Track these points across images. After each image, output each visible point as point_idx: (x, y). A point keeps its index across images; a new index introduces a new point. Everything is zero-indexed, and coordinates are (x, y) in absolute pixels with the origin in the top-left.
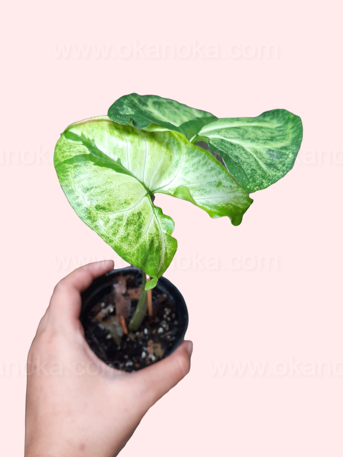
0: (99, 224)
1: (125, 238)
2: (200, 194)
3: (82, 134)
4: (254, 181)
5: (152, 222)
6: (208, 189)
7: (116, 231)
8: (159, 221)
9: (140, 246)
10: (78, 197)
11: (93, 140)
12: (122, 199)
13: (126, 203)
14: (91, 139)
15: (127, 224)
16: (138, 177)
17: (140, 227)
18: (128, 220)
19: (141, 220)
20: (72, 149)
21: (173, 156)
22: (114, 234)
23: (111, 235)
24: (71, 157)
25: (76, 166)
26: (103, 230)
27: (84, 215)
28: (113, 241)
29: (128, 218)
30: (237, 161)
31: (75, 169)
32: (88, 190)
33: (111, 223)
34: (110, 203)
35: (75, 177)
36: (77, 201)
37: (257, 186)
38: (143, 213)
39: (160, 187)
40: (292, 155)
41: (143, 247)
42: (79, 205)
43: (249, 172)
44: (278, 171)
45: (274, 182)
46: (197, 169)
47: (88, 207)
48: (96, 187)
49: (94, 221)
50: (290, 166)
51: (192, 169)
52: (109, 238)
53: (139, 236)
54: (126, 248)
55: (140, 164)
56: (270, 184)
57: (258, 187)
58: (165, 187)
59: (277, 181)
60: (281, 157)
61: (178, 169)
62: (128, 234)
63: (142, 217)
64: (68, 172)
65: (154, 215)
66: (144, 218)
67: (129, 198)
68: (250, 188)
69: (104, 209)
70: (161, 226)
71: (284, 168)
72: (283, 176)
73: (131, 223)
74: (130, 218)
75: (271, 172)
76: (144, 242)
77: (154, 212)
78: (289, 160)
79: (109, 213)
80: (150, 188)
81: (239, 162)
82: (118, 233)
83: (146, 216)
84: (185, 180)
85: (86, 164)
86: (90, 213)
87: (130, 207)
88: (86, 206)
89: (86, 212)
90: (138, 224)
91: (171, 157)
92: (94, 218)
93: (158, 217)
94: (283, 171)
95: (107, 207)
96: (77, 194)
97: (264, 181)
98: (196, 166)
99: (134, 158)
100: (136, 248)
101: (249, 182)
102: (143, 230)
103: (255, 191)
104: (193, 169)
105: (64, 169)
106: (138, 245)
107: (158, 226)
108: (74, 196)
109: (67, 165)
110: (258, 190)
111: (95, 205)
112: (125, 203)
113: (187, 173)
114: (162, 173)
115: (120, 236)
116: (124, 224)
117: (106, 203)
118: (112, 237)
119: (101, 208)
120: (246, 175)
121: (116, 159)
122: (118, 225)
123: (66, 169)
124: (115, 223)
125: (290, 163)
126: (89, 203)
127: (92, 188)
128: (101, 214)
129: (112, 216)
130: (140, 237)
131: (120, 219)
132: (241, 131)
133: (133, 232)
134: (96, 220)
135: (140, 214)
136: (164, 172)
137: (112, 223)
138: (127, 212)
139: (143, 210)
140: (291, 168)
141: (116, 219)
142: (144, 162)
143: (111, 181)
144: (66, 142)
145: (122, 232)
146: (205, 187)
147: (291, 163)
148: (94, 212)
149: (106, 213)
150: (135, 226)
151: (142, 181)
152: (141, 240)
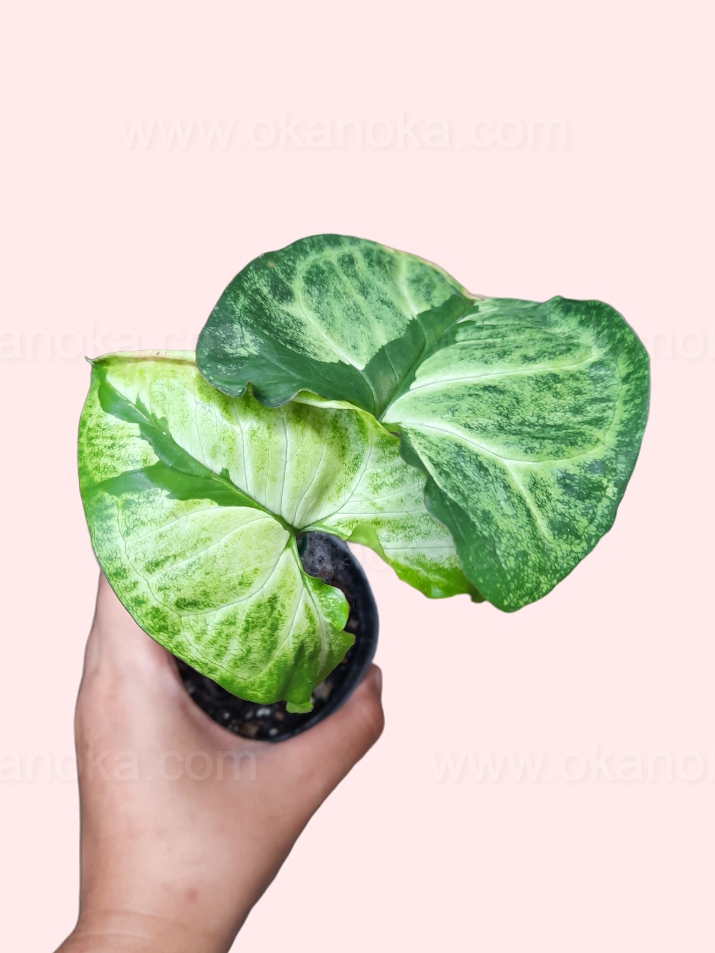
0: (184, 640)
1: (242, 660)
2: (406, 536)
3: (138, 400)
4: (520, 587)
5: (301, 607)
6: (424, 527)
7: (223, 649)
8: (316, 600)
9: (275, 665)
10: (135, 584)
11: (164, 419)
12: (234, 576)
13: (244, 583)
14: (159, 416)
15: (246, 630)
16: (270, 505)
17: (274, 628)
18: (247, 622)
19: (276, 613)
20: (116, 451)
21: (346, 446)
22: (219, 656)
23: (211, 658)
24: (115, 475)
25: (127, 504)
26: (193, 650)
27: (152, 624)
28: (216, 669)
29: (248, 616)
30: (486, 534)
31: (128, 513)
32: (157, 564)
33: (211, 633)
34: (207, 590)
35: (127, 533)
36: (134, 594)
37: (526, 595)
38: (281, 597)
39: (319, 518)
40: (616, 490)
41: (280, 665)
42: (139, 602)
43: (512, 563)
44: (577, 541)
45: (567, 574)
46: (401, 480)
47: (160, 606)
48: (175, 557)
49: (174, 634)
50: (605, 522)
51: (389, 480)
52: (206, 664)
53: (271, 646)
54: (245, 675)
55: (274, 480)
56: (555, 581)
57: (527, 598)
58: (330, 519)
59: (572, 568)
60: (588, 496)
61: (358, 475)
62: (249, 651)
63: (278, 606)
64: (110, 517)
65: (305, 589)
66: (283, 606)
67: (249, 570)
68: (509, 604)
69: (194, 604)
70: (320, 610)
71: (592, 529)
72: (586, 553)
73: (254, 627)
74: (252, 615)
75: (560, 548)
76: (284, 655)
77: (305, 584)
78: (605, 502)
79: (207, 609)
80: (296, 524)
81: (491, 536)
82: (228, 652)
83: (287, 600)
84: (374, 504)
85: (151, 499)
86: (164, 619)
87: (252, 590)
88: (155, 604)
89: (155, 617)
90: (269, 624)
91: (343, 448)
92: (173, 627)
93: (313, 594)
94: (589, 540)
95: (202, 599)
96: (133, 577)
97: (543, 579)
98: (397, 475)
99: (259, 469)
100: (266, 670)
101: (509, 591)
102: (281, 633)
103: (519, 608)
104: (392, 481)
105: (100, 510)
106: (270, 665)
107: (313, 612)
108: (127, 582)
109: (108, 498)
110: (526, 603)
111: (175, 599)
112: (241, 584)
113: (377, 488)
114: (322, 491)
115: (231, 657)
116: (240, 631)
117: (199, 592)
118: (214, 661)
119: (190, 604)
120: (504, 576)
121: (218, 469)
122: (227, 635)
123: (107, 508)
124: (220, 634)
125: (606, 512)
126: (160, 596)
127: (167, 558)
128: (189, 617)
129: (215, 617)
130: (274, 648)
131: (230, 622)
132: (506, 401)
133: (259, 643)
134: (179, 631)
135: (273, 600)
136: (327, 487)
137: (214, 633)
138: (244, 605)
139: (280, 588)
140: (608, 528)
141: (222, 623)
142: (282, 473)
143: (208, 535)
144: (103, 421)
145: (235, 648)
146: (417, 522)
147: (610, 514)
148: (173, 615)
149: (200, 611)
150: (264, 629)
151: (277, 513)
152: (277, 654)
